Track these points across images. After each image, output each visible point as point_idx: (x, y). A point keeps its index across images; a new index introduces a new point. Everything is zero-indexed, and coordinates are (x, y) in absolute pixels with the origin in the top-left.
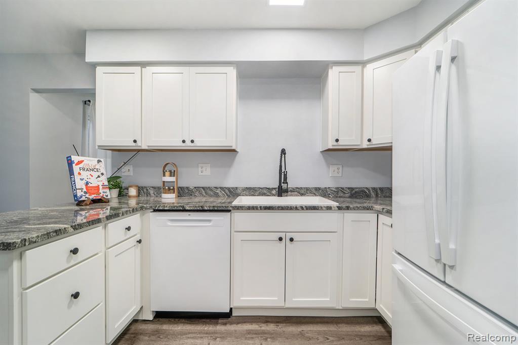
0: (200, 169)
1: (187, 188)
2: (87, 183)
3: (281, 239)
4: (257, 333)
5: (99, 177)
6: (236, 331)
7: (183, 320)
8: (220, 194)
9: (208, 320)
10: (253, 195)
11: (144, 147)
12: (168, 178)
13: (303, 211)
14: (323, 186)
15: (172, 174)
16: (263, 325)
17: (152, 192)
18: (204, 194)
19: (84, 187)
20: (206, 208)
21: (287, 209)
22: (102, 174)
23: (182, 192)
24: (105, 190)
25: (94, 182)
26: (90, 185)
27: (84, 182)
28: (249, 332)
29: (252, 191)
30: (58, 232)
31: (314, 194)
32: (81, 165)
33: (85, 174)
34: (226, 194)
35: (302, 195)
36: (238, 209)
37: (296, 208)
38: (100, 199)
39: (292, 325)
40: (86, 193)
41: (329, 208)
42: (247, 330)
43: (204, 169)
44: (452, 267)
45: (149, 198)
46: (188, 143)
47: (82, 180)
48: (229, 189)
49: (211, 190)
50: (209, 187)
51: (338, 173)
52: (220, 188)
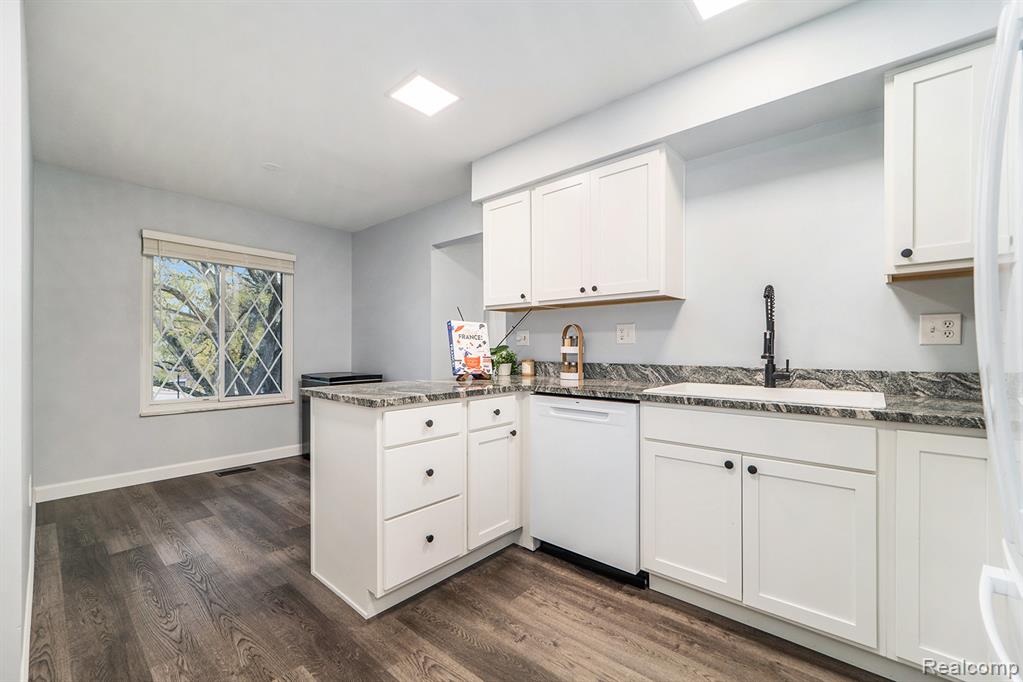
0: (619, 333)
1: (599, 365)
2: (466, 354)
3: (729, 465)
5: (480, 346)
6: (643, 609)
7: (573, 567)
8: (651, 377)
9: (608, 580)
10: (714, 382)
11: (535, 304)
12: (568, 349)
13: (780, 414)
14: (893, 368)
15: (573, 342)
16: (699, 622)
17: (551, 370)
18: (625, 376)
19: (463, 359)
20: (599, 395)
21: (743, 408)
22: (485, 343)
23: (589, 370)
24: (487, 364)
25: (475, 353)
26: (469, 356)
27: (463, 352)
28: (666, 621)
29: (709, 374)
30: (413, 399)
31: (868, 386)
32: (461, 332)
33: (465, 343)
34: (662, 377)
35: (831, 386)
37: (764, 407)
38: (480, 375)
39: (758, 646)
40: (464, 365)
41: (849, 414)
42: (663, 617)
43: (625, 333)
45: (547, 378)
46: (589, 292)
47: (461, 349)
48: (667, 369)
49: (637, 370)
50: (633, 365)
51: (947, 334)
52: (652, 366)
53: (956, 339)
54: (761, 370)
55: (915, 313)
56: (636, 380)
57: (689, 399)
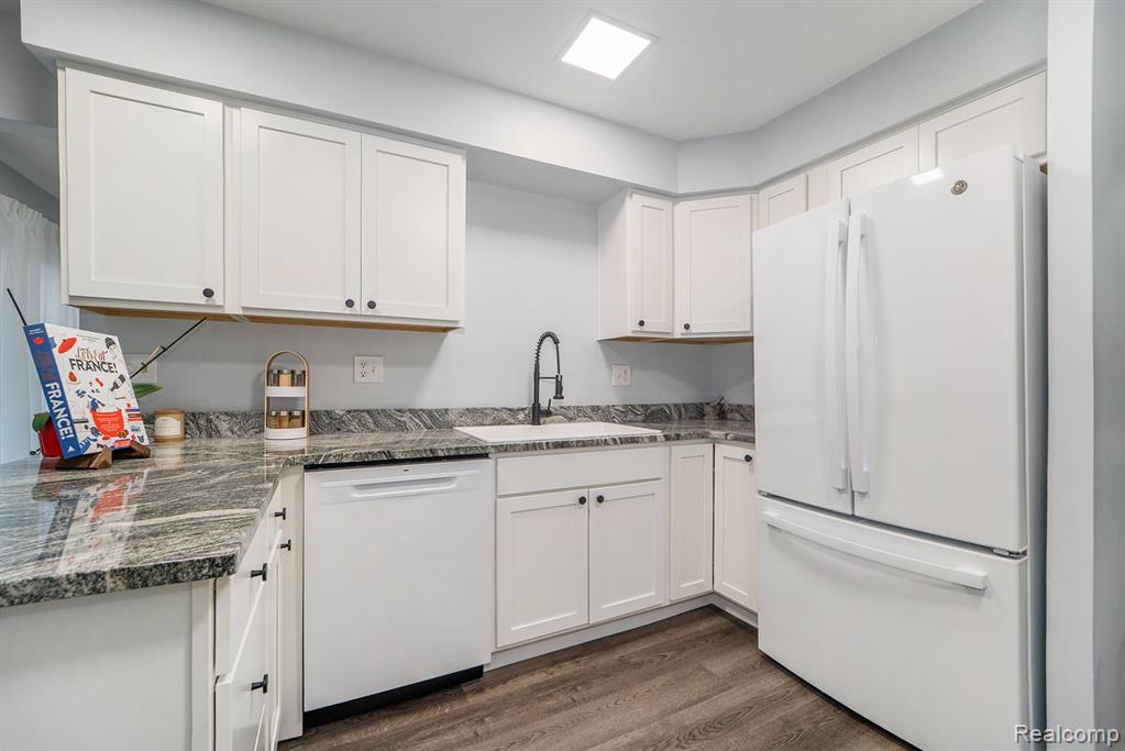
0: (358, 369)
1: (328, 413)
2: (94, 405)
3: (582, 500)
4: (551, 685)
5: (116, 386)
6: (510, 695)
8: (410, 424)
9: (440, 695)
10: (481, 424)
11: (232, 308)
12: (284, 390)
14: (603, 404)
15: (298, 379)
16: (552, 669)
17: (224, 426)
19: (89, 416)
20: (441, 454)
21: (592, 445)
22: (122, 378)
23: (319, 422)
24: (133, 423)
25: (108, 402)
26: (101, 410)
27: (86, 401)
28: (537, 688)
29: (478, 415)
31: (590, 418)
32: (72, 353)
33: (85, 377)
34: (425, 424)
35: (570, 420)
36: (506, 450)
38: (130, 449)
39: (600, 655)
41: (653, 439)
42: (531, 687)
43: (368, 369)
44: (863, 494)
46: (361, 309)
47: (81, 394)
48: (430, 413)
49: (389, 416)
50: (383, 411)
51: (625, 379)
52: (411, 411)
53: (628, 383)
54: (523, 410)
55: (611, 363)
56: (389, 430)
57: (547, 443)
